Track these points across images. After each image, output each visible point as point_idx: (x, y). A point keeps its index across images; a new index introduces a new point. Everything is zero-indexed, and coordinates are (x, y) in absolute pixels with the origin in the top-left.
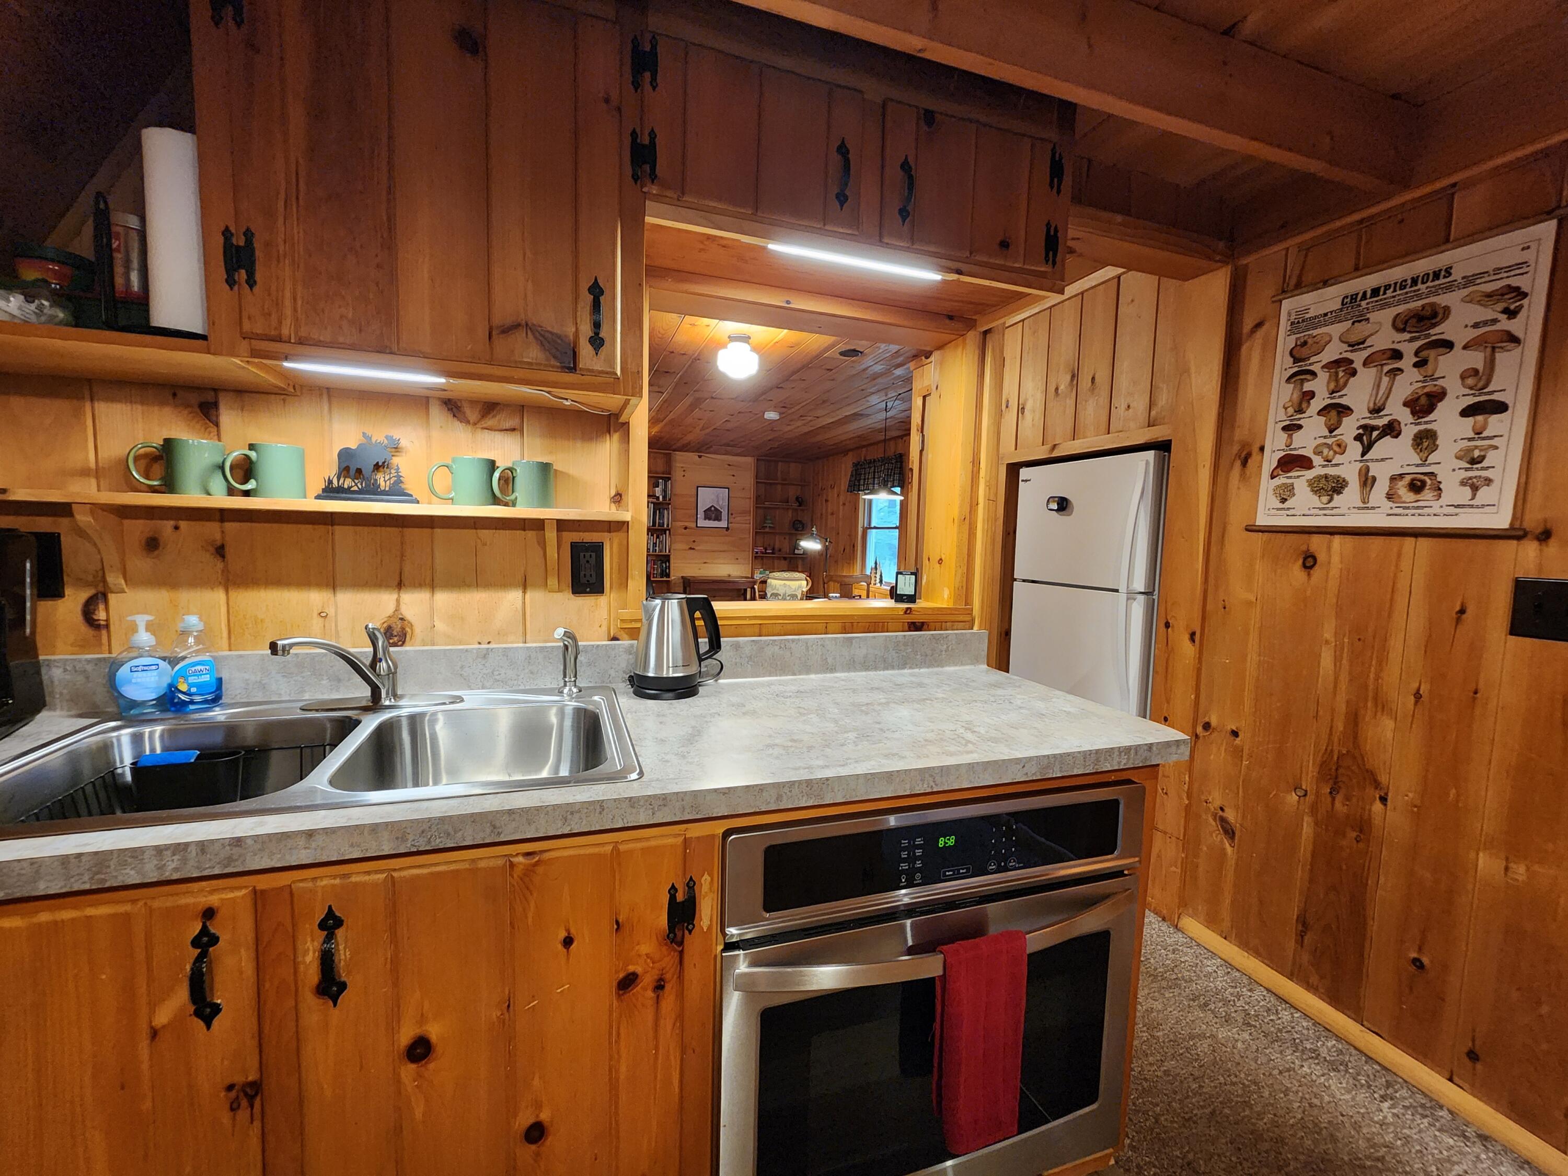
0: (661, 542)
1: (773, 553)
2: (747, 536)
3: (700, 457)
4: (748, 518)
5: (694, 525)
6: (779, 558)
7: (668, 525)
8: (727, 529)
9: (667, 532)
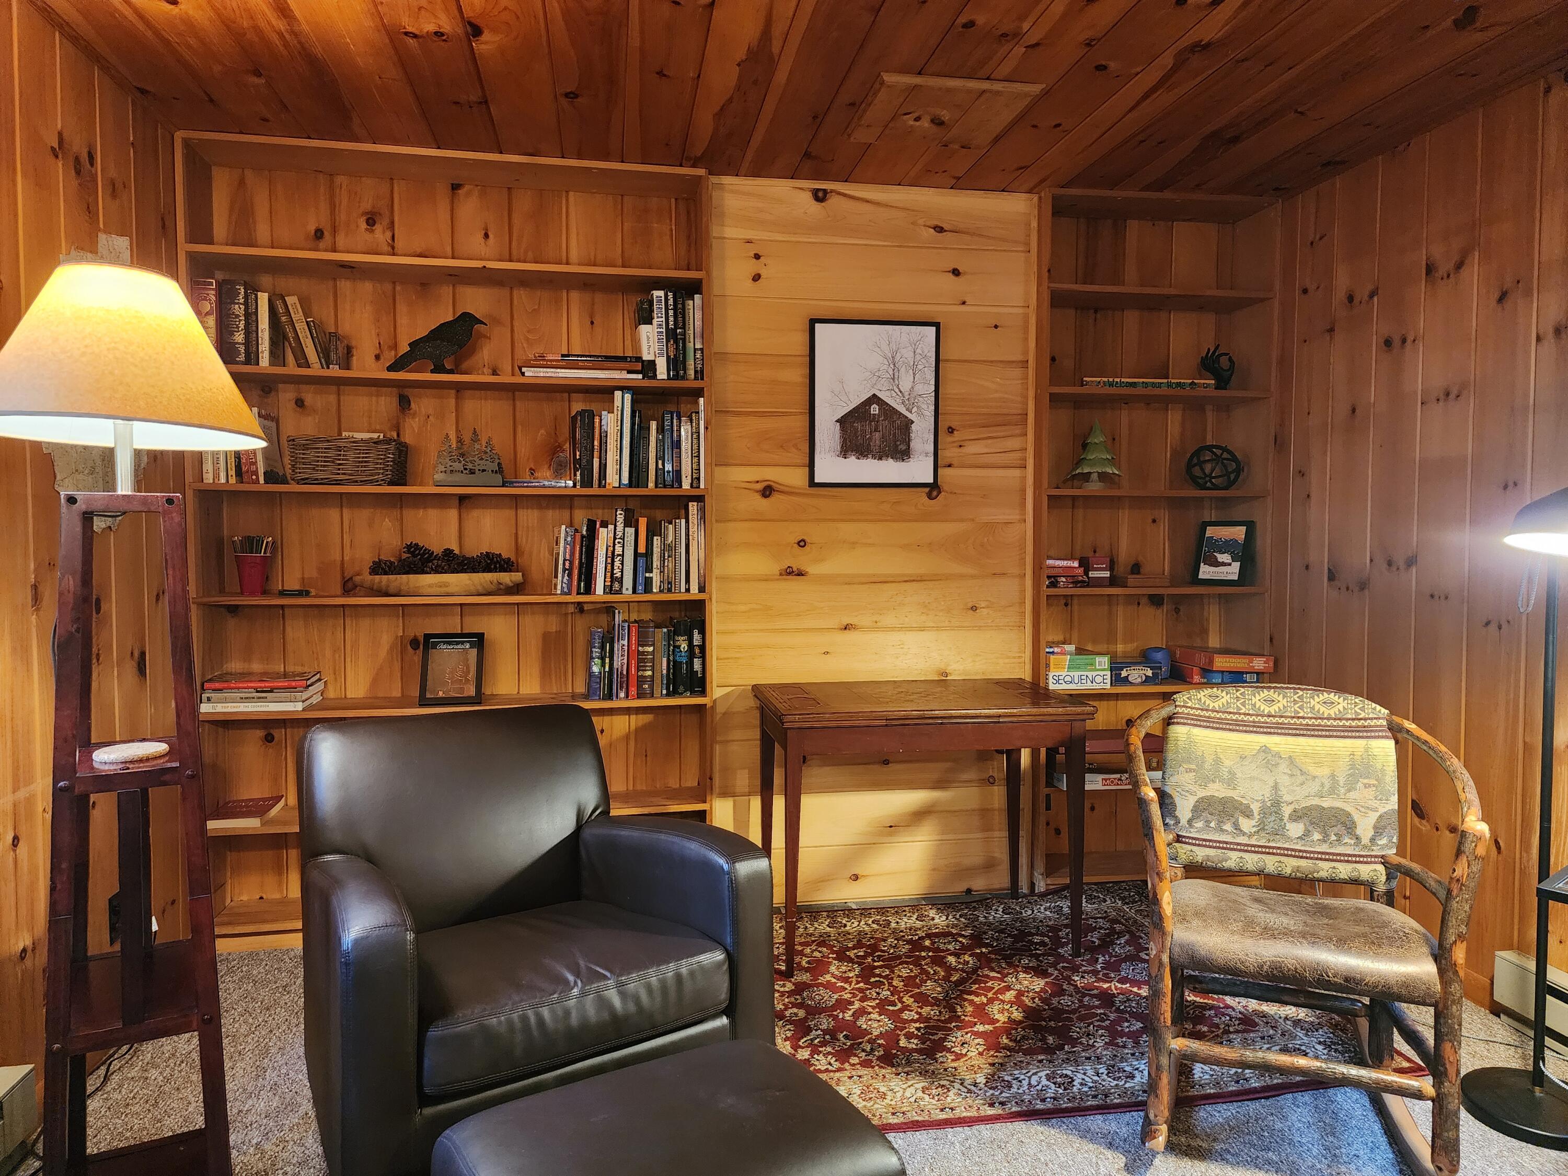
0: (669, 550)
1: (1113, 581)
2: (1014, 516)
3: (820, 196)
4: (1015, 443)
5: (796, 477)
6: (1135, 601)
7: (696, 480)
8: (933, 489)
9: (693, 507)
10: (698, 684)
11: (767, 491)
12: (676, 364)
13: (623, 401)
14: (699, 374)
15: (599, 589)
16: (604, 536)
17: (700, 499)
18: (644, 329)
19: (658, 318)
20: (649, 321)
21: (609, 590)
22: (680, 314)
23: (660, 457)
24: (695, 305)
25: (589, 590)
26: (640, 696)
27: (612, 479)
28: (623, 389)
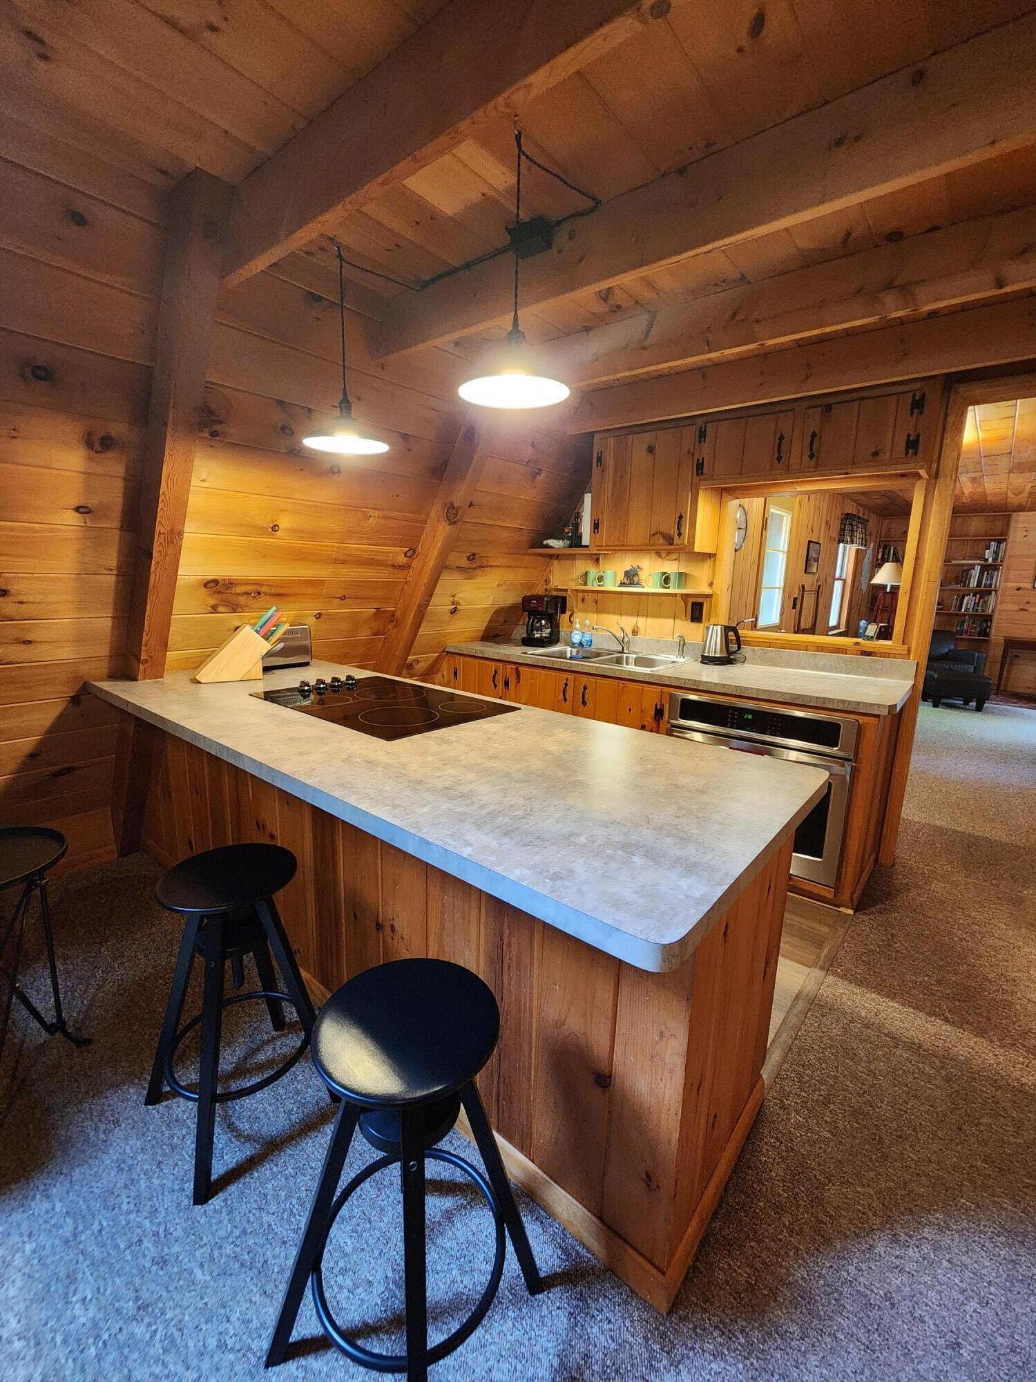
7: (995, 587)
9: (993, 593)
10: (987, 635)
11: (1018, 589)
12: (995, 559)
13: (978, 568)
14: (1002, 561)
15: (963, 610)
16: (966, 598)
17: (996, 591)
18: (987, 551)
19: (992, 549)
20: (989, 549)
21: (965, 611)
22: (998, 547)
23: (987, 580)
24: (1003, 546)
25: (960, 610)
26: (970, 635)
27: (971, 585)
28: (979, 564)
